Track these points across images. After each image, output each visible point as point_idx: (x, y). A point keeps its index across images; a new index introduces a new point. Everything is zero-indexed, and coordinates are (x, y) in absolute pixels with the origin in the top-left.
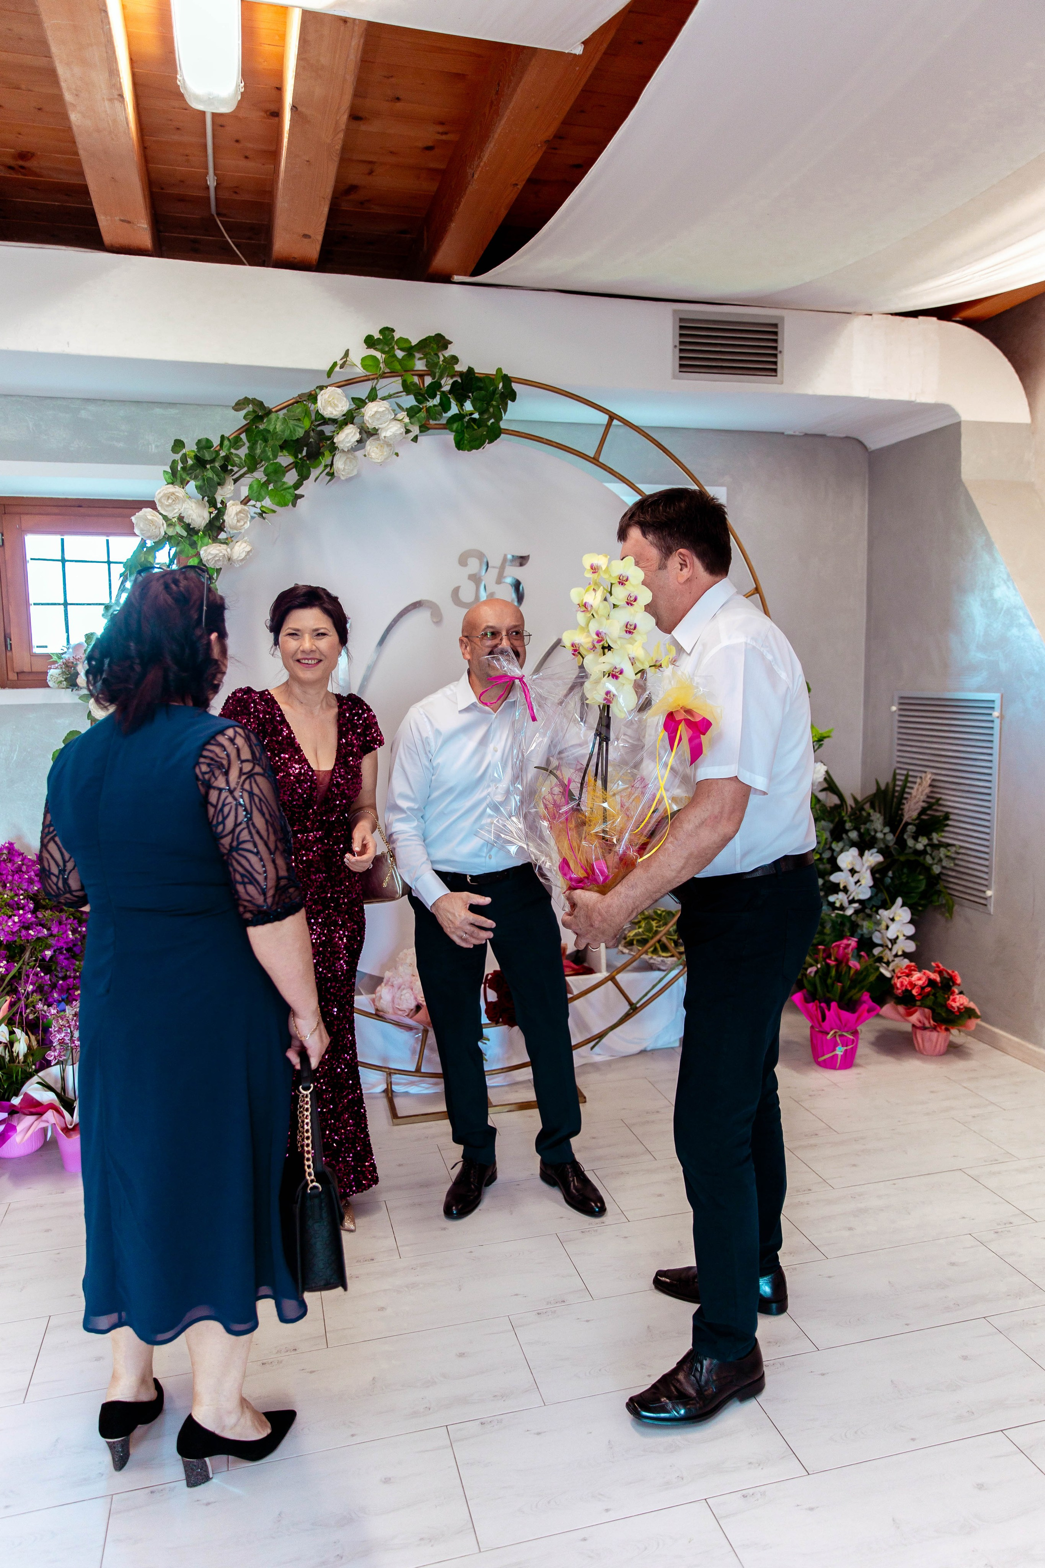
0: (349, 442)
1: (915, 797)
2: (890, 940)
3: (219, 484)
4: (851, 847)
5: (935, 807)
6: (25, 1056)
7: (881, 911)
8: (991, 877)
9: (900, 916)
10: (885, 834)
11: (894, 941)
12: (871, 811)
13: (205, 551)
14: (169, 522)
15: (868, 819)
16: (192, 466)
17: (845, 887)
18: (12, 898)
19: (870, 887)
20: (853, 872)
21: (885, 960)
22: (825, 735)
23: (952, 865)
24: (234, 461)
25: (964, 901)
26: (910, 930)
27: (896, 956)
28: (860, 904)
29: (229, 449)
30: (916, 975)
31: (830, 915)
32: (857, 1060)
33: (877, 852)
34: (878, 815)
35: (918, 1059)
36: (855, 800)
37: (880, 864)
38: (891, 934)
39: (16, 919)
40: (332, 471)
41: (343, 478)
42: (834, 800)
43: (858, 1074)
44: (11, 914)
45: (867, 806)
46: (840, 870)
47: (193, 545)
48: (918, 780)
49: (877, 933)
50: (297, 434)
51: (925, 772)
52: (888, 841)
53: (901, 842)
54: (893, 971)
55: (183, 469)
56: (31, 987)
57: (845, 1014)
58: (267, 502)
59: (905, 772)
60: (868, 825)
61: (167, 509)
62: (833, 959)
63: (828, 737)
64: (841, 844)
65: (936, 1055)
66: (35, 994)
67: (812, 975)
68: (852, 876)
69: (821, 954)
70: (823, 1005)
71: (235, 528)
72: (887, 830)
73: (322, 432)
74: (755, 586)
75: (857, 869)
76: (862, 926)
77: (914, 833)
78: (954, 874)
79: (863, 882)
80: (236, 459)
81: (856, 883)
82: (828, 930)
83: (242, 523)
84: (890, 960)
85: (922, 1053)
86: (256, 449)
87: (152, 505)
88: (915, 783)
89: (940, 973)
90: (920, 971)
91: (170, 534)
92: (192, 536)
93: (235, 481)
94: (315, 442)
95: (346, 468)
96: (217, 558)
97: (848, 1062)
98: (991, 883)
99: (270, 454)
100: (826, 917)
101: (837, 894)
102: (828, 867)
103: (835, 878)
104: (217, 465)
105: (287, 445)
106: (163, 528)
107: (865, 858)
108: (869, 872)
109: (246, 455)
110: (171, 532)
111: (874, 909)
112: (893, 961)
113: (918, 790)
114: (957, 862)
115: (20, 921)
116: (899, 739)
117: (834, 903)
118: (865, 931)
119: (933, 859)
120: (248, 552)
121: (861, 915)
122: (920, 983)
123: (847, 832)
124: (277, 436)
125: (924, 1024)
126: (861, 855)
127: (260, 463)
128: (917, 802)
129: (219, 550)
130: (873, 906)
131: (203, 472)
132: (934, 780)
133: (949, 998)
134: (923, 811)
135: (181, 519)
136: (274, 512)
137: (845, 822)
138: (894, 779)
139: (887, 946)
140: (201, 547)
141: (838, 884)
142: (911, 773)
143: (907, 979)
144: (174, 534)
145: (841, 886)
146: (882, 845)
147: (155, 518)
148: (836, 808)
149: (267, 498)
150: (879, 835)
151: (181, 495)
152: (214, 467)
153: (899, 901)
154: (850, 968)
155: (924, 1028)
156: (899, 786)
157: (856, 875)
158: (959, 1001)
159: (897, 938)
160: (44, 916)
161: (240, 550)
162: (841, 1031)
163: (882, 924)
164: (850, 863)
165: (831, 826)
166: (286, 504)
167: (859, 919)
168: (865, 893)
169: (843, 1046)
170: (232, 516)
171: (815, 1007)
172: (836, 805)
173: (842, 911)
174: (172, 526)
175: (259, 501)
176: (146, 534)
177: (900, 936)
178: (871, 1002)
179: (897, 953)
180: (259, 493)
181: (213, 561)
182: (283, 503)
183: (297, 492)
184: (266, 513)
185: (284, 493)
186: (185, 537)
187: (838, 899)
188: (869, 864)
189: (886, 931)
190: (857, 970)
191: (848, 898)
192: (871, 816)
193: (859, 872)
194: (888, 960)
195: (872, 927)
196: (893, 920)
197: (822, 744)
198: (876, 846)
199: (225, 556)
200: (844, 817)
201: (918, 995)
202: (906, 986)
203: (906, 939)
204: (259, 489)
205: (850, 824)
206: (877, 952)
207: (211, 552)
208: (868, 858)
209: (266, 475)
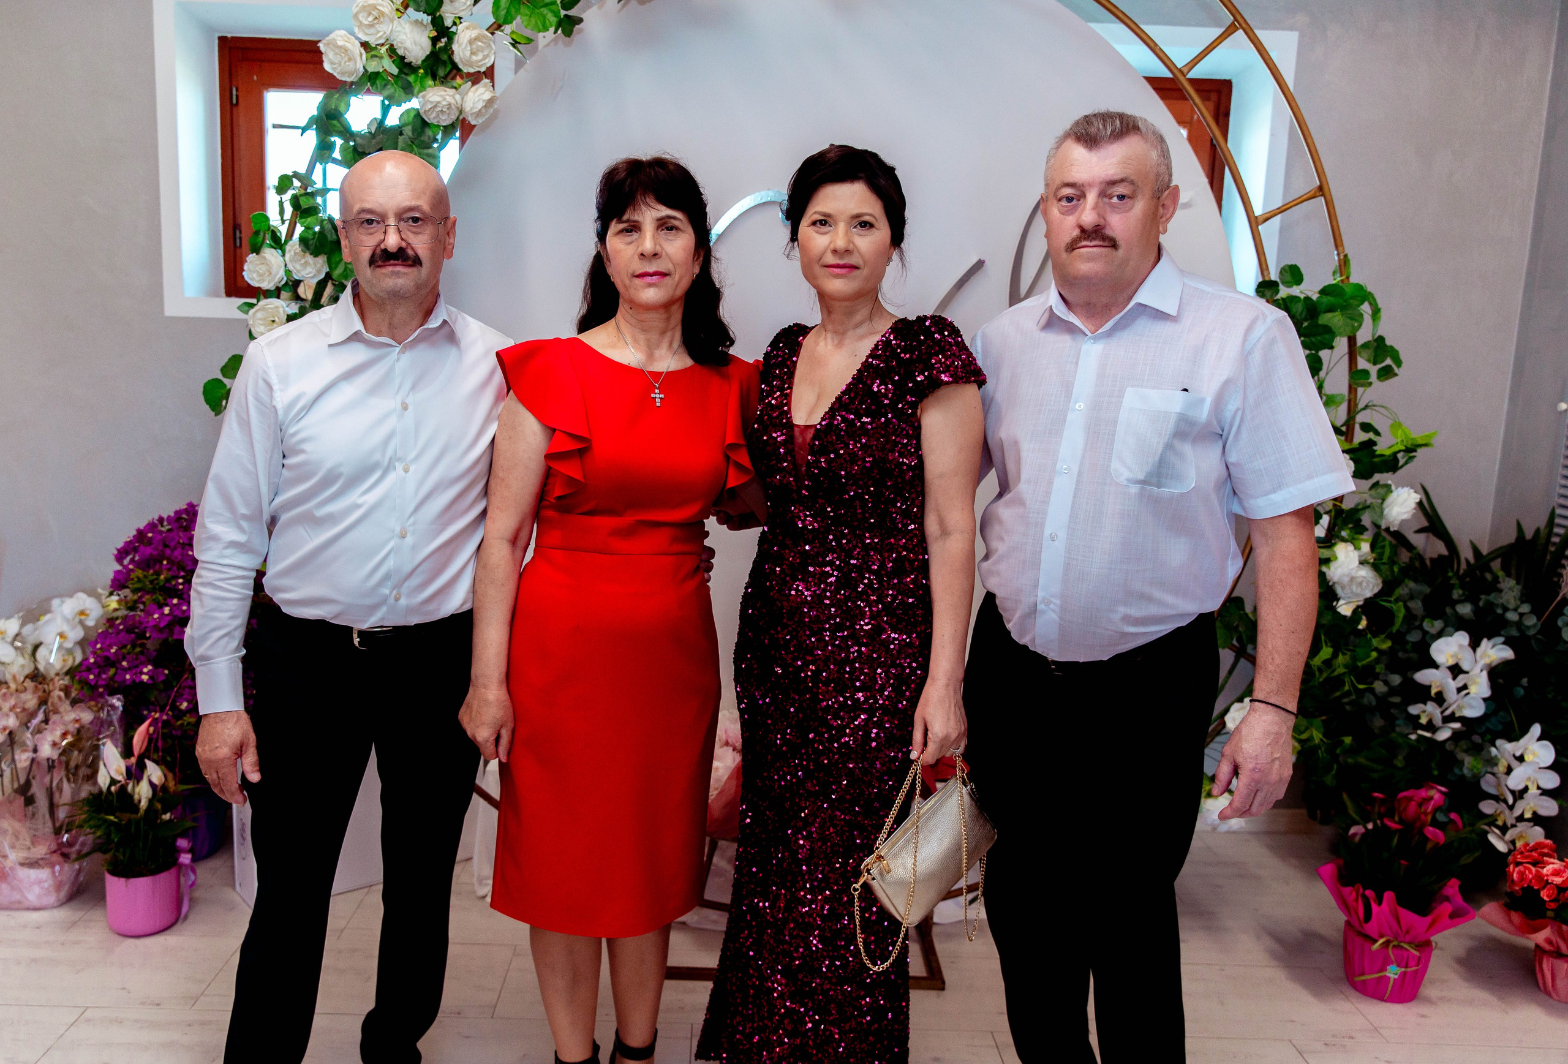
2: (1513, 792)
4: (1457, 630)
7: (1499, 742)
9: (1534, 754)
10: (1521, 615)
11: (1520, 794)
12: (1501, 574)
13: (423, 97)
14: (373, 53)
15: (1494, 587)
17: (1440, 695)
19: (1485, 700)
20: (1456, 671)
21: (1500, 823)
22: (1421, 442)
26: (1552, 781)
27: (1521, 818)
28: (1463, 725)
30: (1552, 865)
32: (1426, 990)
33: (1504, 643)
34: (1512, 582)
35: (1540, 1004)
36: (1476, 551)
37: (1506, 663)
38: (1515, 781)
39: (167, 610)
42: (1440, 548)
43: (1423, 1016)
45: (1496, 565)
46: (1435, 665)
47: (407, 88)
49: (1489, 777)
52: (1528, 628)
53: (1550, 631)
54: (1513, 842)
57: (1407, 916)
58: (517, 25)
60: (1492, 597)
61: (366, 31)
62: (1396, 818)
63: (1426, 445)
64: (1438, 624)
67: (1357, 838)
68: (1454, 678)
69: (1376, 810)
70: (1369, 893)
71: (471, 64)
72: (1525, 608)
74: (1318, 183)
75: (1465, 666)
76: (1462, 762)
79: (1473, 689)
81: (1459, 690)
82: (1399, 762)
83: (480, 56)
84: (1509, 825)
85: (1548, 993)
90: (1561, 859)
91: (370, 69)
92: (407, 74)
96: (440, 109)
97: (1406, 992)
100: (1400, 740)
101: (1425, 704)
102: (1414, 656)
103: (1424, 676)
106: (360, 61)
107: (1479, 650)
108: (1485, 674)
110: (373, 67)
111: (1488, 737)
112: (1513, 826)
117: (1418, 717)
118: (1465, 771)
120: (489, 102)
121: (1464, 744)
122: (1558, 880)
123: (1454, 603)
125: (1558, 948)
126: (1474, 645)
129: (441, 96)
130: (1488, 731)
135: (392, 51)
136: (533, 40)
137: (1452, 587)
138: (1551, 523)
139: (1505, 801)
140: (419, 92)
141: (1430, 687)
143: (1533, 869)
144: (380, 71)
145: (1433, 691)
146: (1514, 632)
147: (348, 45)
148: (1440, 562)
149: (521, 17)
150: (1512, 616)
151: (387, 11)
153: (1536, 730)
154: (1426, 839)
155: (1556, 953)
156: (1557, 535)
157: (1461, 676)
159: (1526, 789)
162: (1397, 939)
163: (1500, 765)
164: (1452, 656)
165: (1427, 590)
166: (552, 29)
167: (1458, 750)
168: (1474, 709)
169: (1398, 966)
170: (463, 46)
171: (1354, 894)
172: (1441, 557)
173: (1428, 731)
174: (377, 59)
175: (508, 24)
176: (339, 69)
177: (1530, 787)
178: (1459, 899)
179: (1522, 814)
180: (507, 12)
181: (434, 115)
182: (541, 27)
183: (571, 13)
184: (519, 43)
185: (545, 11)
186: (397, 76)
187: (1424, 712)
188: (1487, 661)
189: (1505, 776)
190: (1437, 844)
191: (1442, 713)
192: (1499, 583)
193: (1467, 673)
194: (1505, 823)
195: (1480, 766)
196: (1521, 759)
197: (1414, 457)
198: (1502, 633)
199: (453, 106)
200: (1450, 578)
201: (1550, 901)
202: (1531, 881)
203: (1541, 794)
204: (508, 5)
205: (1461, 592)
206: (1487, 807)
207: (430, 99)
208: (1485, 651)
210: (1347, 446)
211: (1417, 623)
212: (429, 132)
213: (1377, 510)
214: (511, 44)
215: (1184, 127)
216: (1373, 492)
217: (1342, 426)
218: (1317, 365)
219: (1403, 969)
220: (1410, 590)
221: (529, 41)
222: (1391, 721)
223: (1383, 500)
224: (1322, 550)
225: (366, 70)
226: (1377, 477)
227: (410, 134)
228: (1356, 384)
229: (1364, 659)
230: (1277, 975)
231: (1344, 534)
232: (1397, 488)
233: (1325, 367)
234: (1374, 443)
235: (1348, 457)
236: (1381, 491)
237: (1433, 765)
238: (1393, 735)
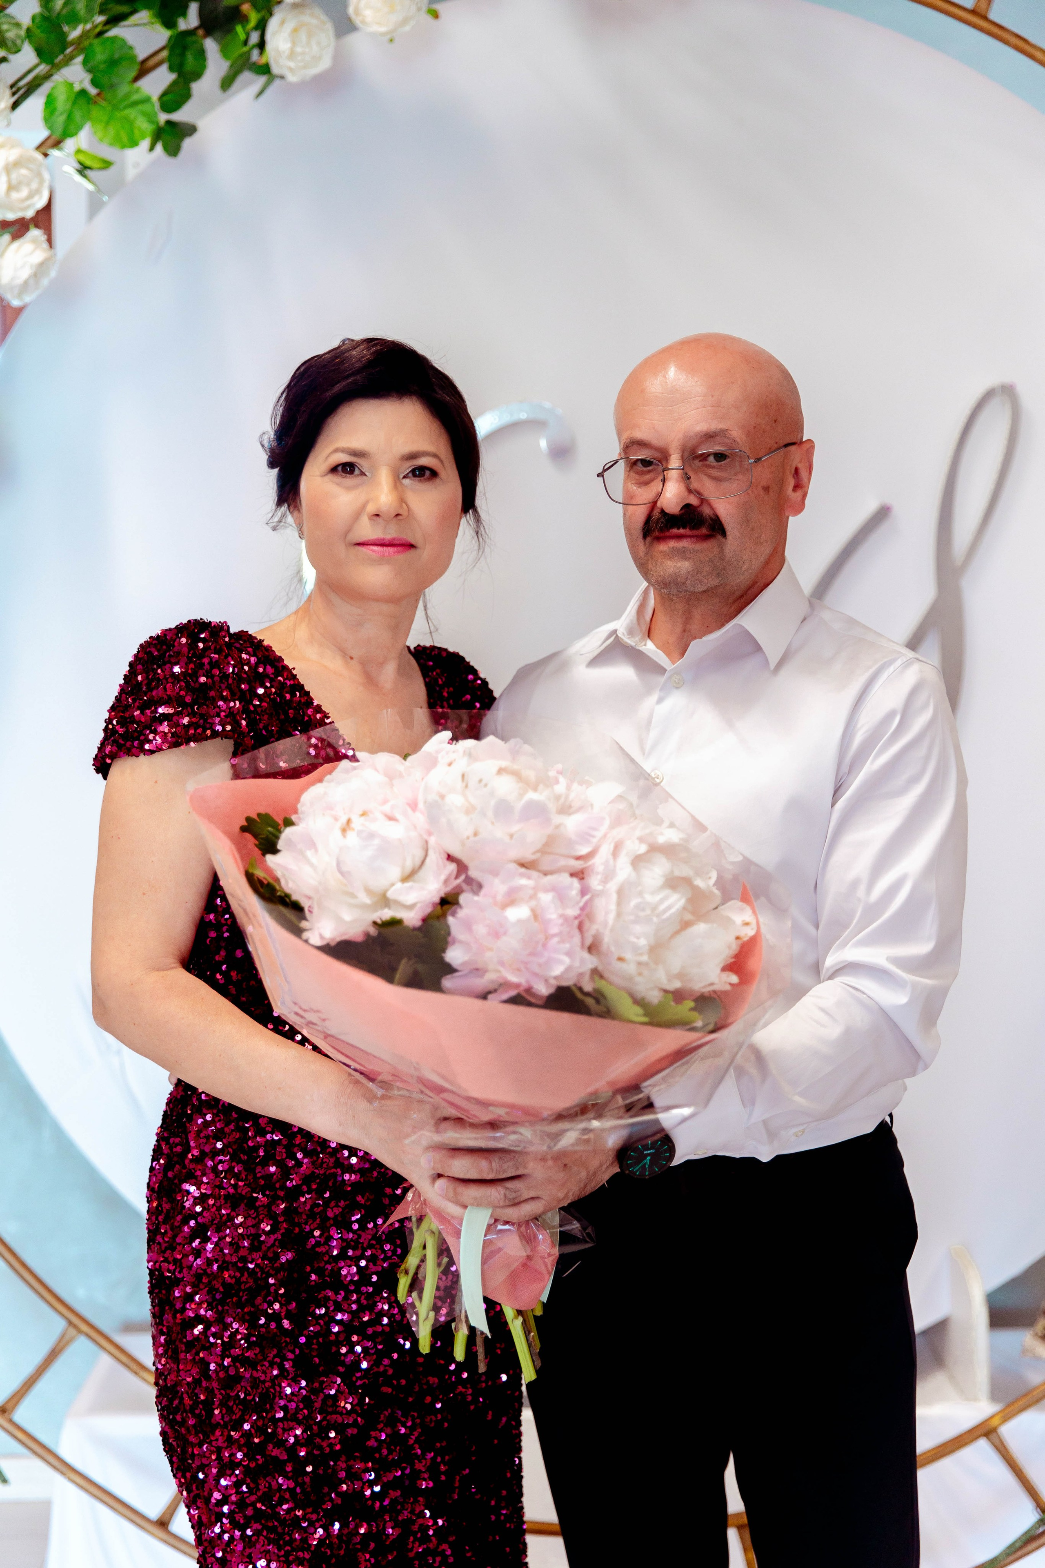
40: (263, 61)
41: (292, 78)
83: (24, 193)
95: (299, 49)
109: (34, 18)
120: (40, 268)
127: (74, 46)
149: (90, 128)
161: (19, 260)
166: (146, 143)
175: (69, 137)
180: (68, 119)
182: (125, 139)
183: (176, 117)
184: (90, 168)
185: (131, 113)
204: (68, 106)
209: (89, 71)
214: (78, 171)
221: (107, 164)
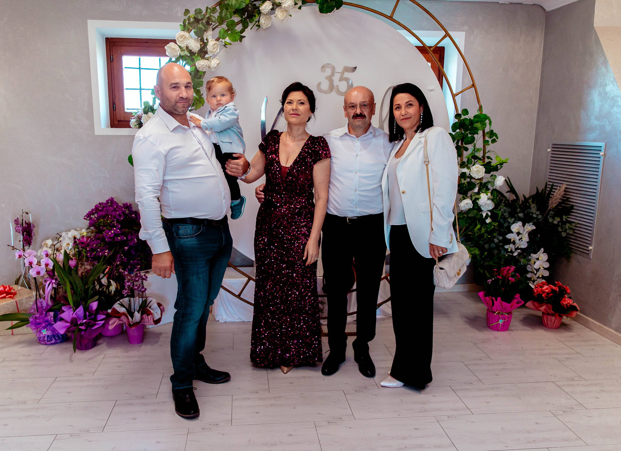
0: (266, 10)
1: (556, 196)
2: (536, 269)
3: (205, 31)
4: (518, 221)
5: (566, 202)
6: (114, 292)
7: (532, 255)
8: (592, 240)
9: (542, 257)
10: (537, 215)
11: (538, 270)
12: (531, 203)
13: (198, 63)
14: (182, 49)
15: (529, 207)
16: (193, 22)
17: (514, 241)
18: (111, 222)
19: (527, 242)
20: (518, 234)
21: (532, 280)
22: (504, 162)
23: (572, 232)
24: (212, 19)
25: (578, 251)
26: (547, 265)
27: (538, 278)
28: (521, 251)
29: (210, 14)
30: (546, 287)
31: (505, 255)
32: (510, 327)
33: (533, 224)
34: (534, 205)
35: (543, 329)
36: (524, 197)
37: (533, 230)
38: (536, 266)
39: (113, 232)
40: (259, 24)
41: (265, 28)
42: (514, 197)
43: (511, 334)
44: (110, 229)
45: (530, 201)
46: (512, 232)
47: (193, 60)
48: (558, 188)
49: (529, 266)
50: (242, 6)
51: (563, 184)
52: (539, 219)
53: (546, 219)
54: (536, 285)
55: (189, 23)
56: (119, 263)
57: (505, 304)
58: (227, 40)
59: (552, 184)
60: (529, 210)
61: (180, 42)
62: (501, 276)
63: (506, 163)
64: (513, 219)
65: (554, 328)
66: (120, 266)
67: (490, 283)
68: (518, 236)
69: (495, 274)
70: (494, 298)
71: (212, 52)
72: (538, 213)
73: (255, 5)
74: (472, 83)
75: (521, 232)
76: (521, 261)
77: (553, 215)
78: (573, 237)
79: (524, 239)
80: (213, 18)
81: (519, 240)
83: (215, 50)
85: (546, 327)
86: (223, 13)
87: (174, 41)
88: (556, 189)
89: (559, 287)
90: (548, 285)
91: (182, 55)
92: (192, 56)
93: (213, 29)
94: (251, 10)
95: (266, 23)
97: (505, 328)
98: (592, 242)
99: (229, 16)
100: (502, 256)
101: (510, 245)
102: (506, 230)
103: (509, 236)
104: (204, 21)
105: (237, 11)
106: (179, 52)
107: (525, 227)
108: (527, 234)
109: (218, 16)
110: (182, 54)
111: (529, 253)
112: (536, 280)
113: (557, 193)
114: (575, 231)
115: (114, 232)
116: (551, 166)
117: (508, 249)
118: (522, 264)
119: (562, 228)
120: (218, 64)
121: (521, 256)
122: (547, 291)
123: (517, 213)
124: (232, 7)
125: (548, 312)
126: (524, 225)
127: (224, 21)
128: (557, 199)
129: (204, 63)
130: (528, 251)
131: (198, 25)
132: (566, 188)
133: (562, 299)
134: (560, 204)
135: (187, 47)
136: (231, 44)
137: (517, 208)
138: (546, 187)
139: (534, 273)
140: (196, 61)
141: (511, 239)
142: (555, 184)
143: (540, 288)
144: (184, 55)
145: (512, 241)
146: (535, 221)
147: (175, 48)
148: (514, 201)
149: (228, 37)
150: (535, 216)
151: (187, 36)
152: (203, 22)
153: (542, 250)
154: (509, 281)
155: (548, 314)
156: (548, 190)
157: (520, 235)
158: (567, 301)
159: (540, 268)
160: (125, 231)
161: (214, 62)
162: (502, 312)
163: (532, 261)
164: (517, 229)
165: (510, 210)
166: (237, 40)
167: (520, 258)
168: (524, 245)
169: (502, 320)
170: (211, 47)
171: (489, 299)
172: (514, 199)
173: (511, 253)
174: (183, 51)
175: (224, 39)
176: (172, 55)
177: (541, 267)
178: (520, 299)
179: (539, 276)
180: (224, 35)
181: (202, 68)
182: (235, 40)
183: (242, 35)
184: (227, 45)
185: (235, 34)
186: (189, 56)
187: (510, 247)
188: (527, 230)
189: (533, 265)
190: (512, 282)
191: (515, 247)
192: (531, 206)
193: (522, 234)
194: (534, 280)
195: (525, 261)
196: (538, 259)
197: (503, 166)
198: (532, 221)
199: (207, 66)
200: (516, 205)
201: (545, 297)
202: (540, 292)
203: (544, 269)
204: (223, 32)
205: (519, 209)
206: (529, 275)
207: (201, 64)
208: (527, 227)
209: (227, 26)
210: (483, 164)
211: (507, 220)
212: (200, 74)
213: (493, 183)
214: (224, 45)
215: (430, 62)
216: (491, 178)
217: (482, 158)
218: (473, 139)
219: (504, 321)
220: (505, 210)
222: (500, 251)
223: (494, 180)
224: (477, 196)
225: (180, 55)
226: (492, 173)
227: (193, 74)
228: (485, 145)
229: (490, 228)
230: (468, 327)
231: (483, 191)
232: (498, 176)
233: (476, 140)
234: (491, 162)
235: (483, 167)
236: (494, 177)
237: (512, 263)
238: (500, 255)
